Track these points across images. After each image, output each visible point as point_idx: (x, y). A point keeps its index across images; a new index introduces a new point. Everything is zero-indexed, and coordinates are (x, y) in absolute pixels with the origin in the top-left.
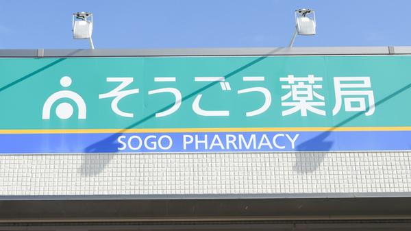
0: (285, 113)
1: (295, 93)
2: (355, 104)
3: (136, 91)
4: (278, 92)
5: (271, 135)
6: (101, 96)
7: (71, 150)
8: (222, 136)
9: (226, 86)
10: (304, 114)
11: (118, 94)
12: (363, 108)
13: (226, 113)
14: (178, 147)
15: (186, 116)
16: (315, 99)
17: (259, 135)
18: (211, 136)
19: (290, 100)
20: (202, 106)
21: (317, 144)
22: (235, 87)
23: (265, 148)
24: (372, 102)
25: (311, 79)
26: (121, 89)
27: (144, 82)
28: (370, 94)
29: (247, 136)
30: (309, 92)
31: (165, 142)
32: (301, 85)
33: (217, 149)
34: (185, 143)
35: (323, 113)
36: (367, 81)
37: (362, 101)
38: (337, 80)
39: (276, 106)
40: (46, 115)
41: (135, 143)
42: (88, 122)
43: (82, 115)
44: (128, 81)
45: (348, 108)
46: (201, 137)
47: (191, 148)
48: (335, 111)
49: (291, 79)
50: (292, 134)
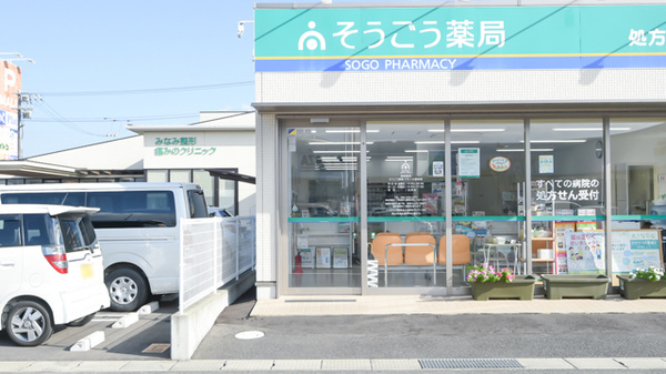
0: (449, 46)
1: (456, 32)
2: (492, 40)
3: (356, 31)
4: (444, 32)
5: (439, 60)
6: (335, 35)
7: (317, 70)
8: (409, 60)
9: (412, 28)
10: (460, 46)
11: (345, 33)
12: (497, 42)
13: (412, 46)
14: (382, 68)
15: (387, 48)
16: (468, 36)
17: (432, 60)
18: (402, 60)
19: (452, 37)
20: (397, 41)
21: (466, 65)
22: (418, 29)
23: (435, 68)
24: (503, 39)
25: (466, 22)
26: (346, 30)
27: (361, 26)
28: (503, 33)
29: (424, 60)
30: (465, 32)
31: (374, 65)
32: (460, 27)
33: (406, 69)
34: (387, 65)
35: (472, 45)
36: (501, 24)
37: (497, 37)
38: (482, 23)
39: (444, 41)
40: (301, 47)
41: (356, 65)
42: (326, 52)
43: (323, 47)
44: (351, 24)
45: (488, 42)
46: (396, 62)
47: (390, 68)
48: (480, 44)
49: (454, 23)
50: (452, 60)
